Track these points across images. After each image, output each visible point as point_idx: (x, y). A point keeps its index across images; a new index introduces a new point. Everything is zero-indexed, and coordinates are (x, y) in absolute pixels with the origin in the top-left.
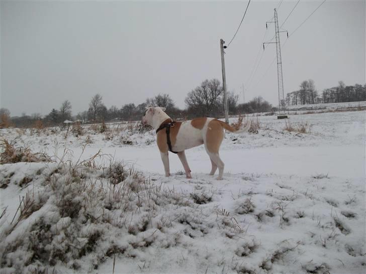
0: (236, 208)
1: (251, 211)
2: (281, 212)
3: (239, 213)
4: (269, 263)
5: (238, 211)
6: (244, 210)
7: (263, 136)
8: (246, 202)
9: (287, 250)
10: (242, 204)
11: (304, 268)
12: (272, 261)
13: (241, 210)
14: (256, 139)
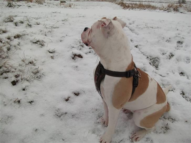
0: (4, 20)
1: (12, 21)
2: (28, 22)
3: (6, 22)
4: (13, 38)
5: (5, 21)
6: (8, 20)
7: (46, 6)
8: (9, 17)
9: (25, 35)
10: (7, 17)
11: (31, 41)
12: (15, 37)
13: (7, 20)
14: (41, 7)
